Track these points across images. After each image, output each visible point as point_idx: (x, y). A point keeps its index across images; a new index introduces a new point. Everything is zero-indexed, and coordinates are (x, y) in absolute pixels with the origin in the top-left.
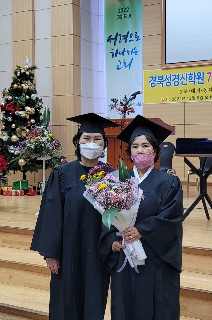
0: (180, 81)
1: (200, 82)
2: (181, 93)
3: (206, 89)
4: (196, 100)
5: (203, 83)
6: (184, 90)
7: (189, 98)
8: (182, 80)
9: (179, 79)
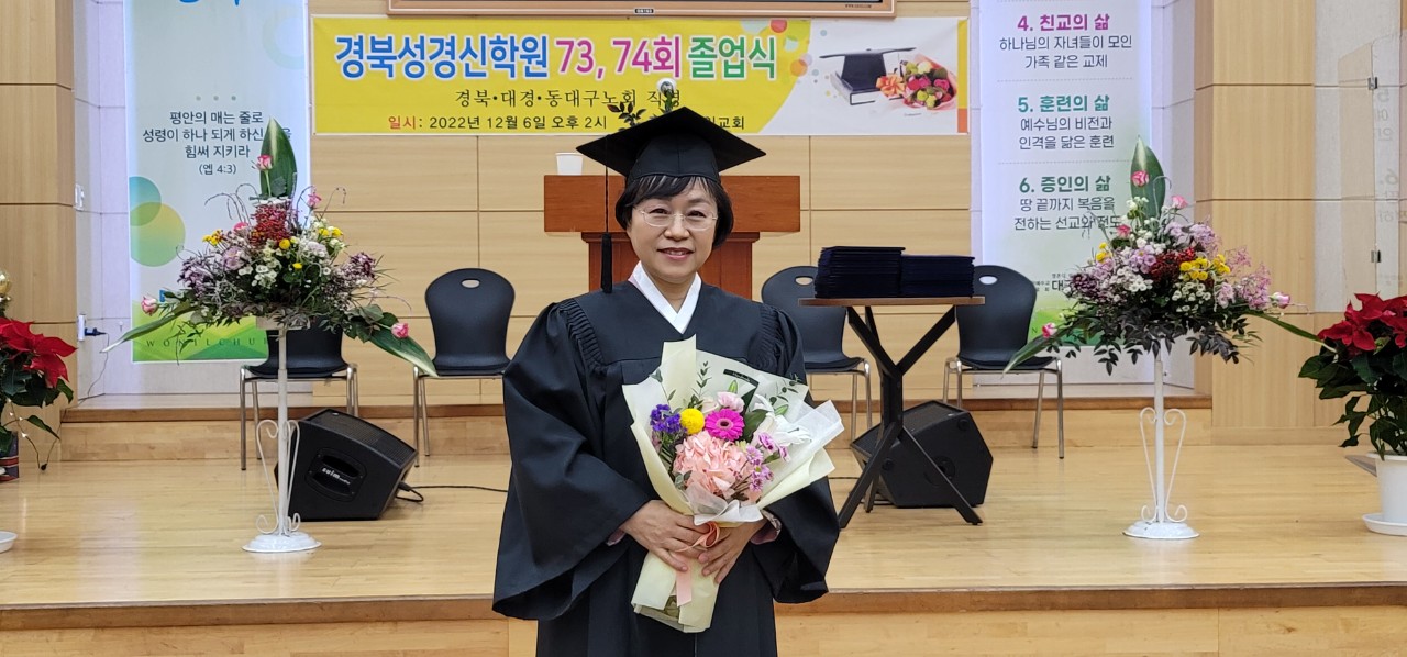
0: (459, 64)
1: (534, 68)
2: (465, 104)
3: (556, 93)
4: (520, 131)
5: (544, 75)
6: (473, 95)
7: (494, 123)
8: (465, 60)
9: (457, 56)
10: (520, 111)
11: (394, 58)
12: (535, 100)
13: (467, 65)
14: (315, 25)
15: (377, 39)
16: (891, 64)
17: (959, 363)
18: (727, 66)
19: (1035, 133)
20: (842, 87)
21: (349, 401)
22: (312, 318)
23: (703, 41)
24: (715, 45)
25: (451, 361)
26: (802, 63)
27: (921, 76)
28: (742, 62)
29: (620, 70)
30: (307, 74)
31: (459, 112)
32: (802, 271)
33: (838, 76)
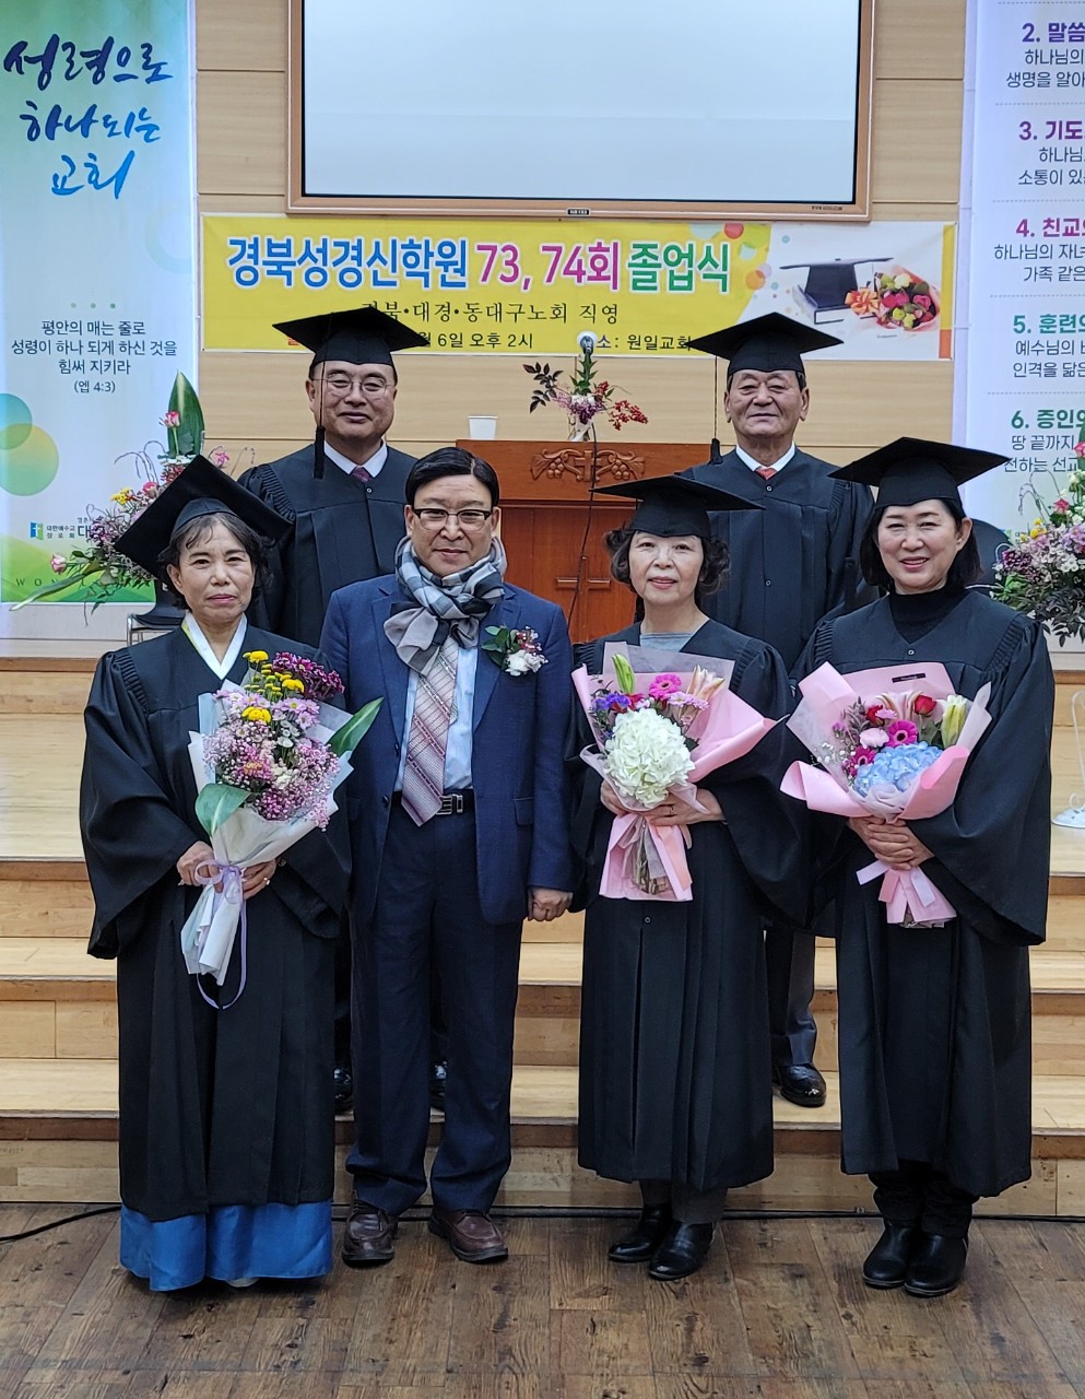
0: (365, 270)
1: (450, 277)
3: (476, 306)
5: (463, 285)
8: (373, 267)
9: (364, 262)
10: (434, 327)
11: (293, 264)
12: (452, 314)
13: (375, 273)
14: (205, 223)
16: (863, 276)
18: (673, 277)
19: (1033, 357)
20: (805, 304)
23: (645, 247)
24: (659, 252)
26: (760, 274)
27: (898, 291)
28: (690, 273)
29: (549, 280)
33: (801, 290)
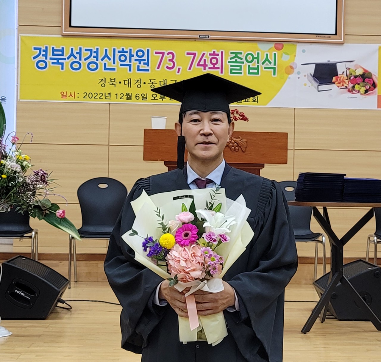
0: (100, 63)
1: (142, 67)
2: (104, 85)
3: (154, 81)
4: (134, 101)
5: (148, 70)
6: (108, 80)
7: (119, 96)
8: (104, 61)
9: (100, 59)
10: (134, 90)
11: (65, 59)
12: (142, 84)
13: (105, 64)
14: (21, 39)
15: (55, 49)
16: (341, 69)
17: (375, 238)
18: (250, 68)
20: (313, 82)
21: (33, 250)
22: (11, 206)
23: (236, 54)
24: (243, 56)
25: (91, 229)
26: (291, 67)
27: (358, 76)
28: (258, 66)
29: (190, 69)
30: (16, 67)
31: (100, 90)
32: (288, 183)
33: (311, 75)
